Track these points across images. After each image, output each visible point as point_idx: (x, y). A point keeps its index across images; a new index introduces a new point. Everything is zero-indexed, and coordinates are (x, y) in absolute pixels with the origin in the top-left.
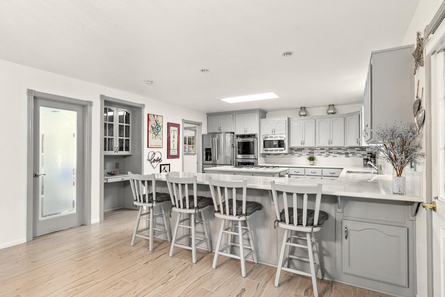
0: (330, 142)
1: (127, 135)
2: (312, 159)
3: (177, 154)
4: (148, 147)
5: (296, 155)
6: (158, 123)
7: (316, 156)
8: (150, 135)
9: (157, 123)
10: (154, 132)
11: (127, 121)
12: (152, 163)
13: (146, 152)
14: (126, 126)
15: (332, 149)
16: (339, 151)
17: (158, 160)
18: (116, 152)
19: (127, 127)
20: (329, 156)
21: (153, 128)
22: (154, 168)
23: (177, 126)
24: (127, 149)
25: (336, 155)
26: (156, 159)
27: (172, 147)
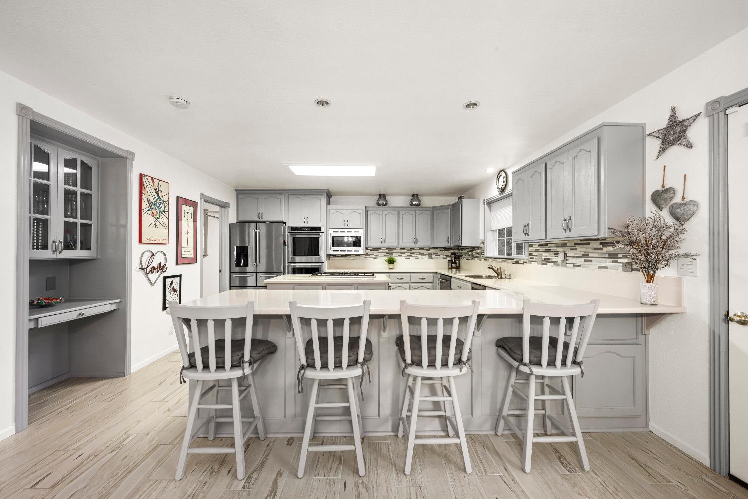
0: (416, 241)
1: (86, 214)
2: (391, 262)
3: (192, 256)
4: (140, 241)
5: (371, 256)
6: (160, 195)
7: (395, 256)
8: (145, 217)
9: (158, 195)
10: (153, 213)
11: (87, 184)
12: (149, 275)
13: (136, 253)
14: (82, 194)
15: (414, 249)
16: (421, 251)
17: (159, 268)
18: (57, 253)
19: (86, 197)
20: (411, 258)
21: (150, 204)
22: (152, 284)
23: (194, 204)
24: (86, 246)
25: (419, 256)
26: (156, 267)
27: (184, 243)
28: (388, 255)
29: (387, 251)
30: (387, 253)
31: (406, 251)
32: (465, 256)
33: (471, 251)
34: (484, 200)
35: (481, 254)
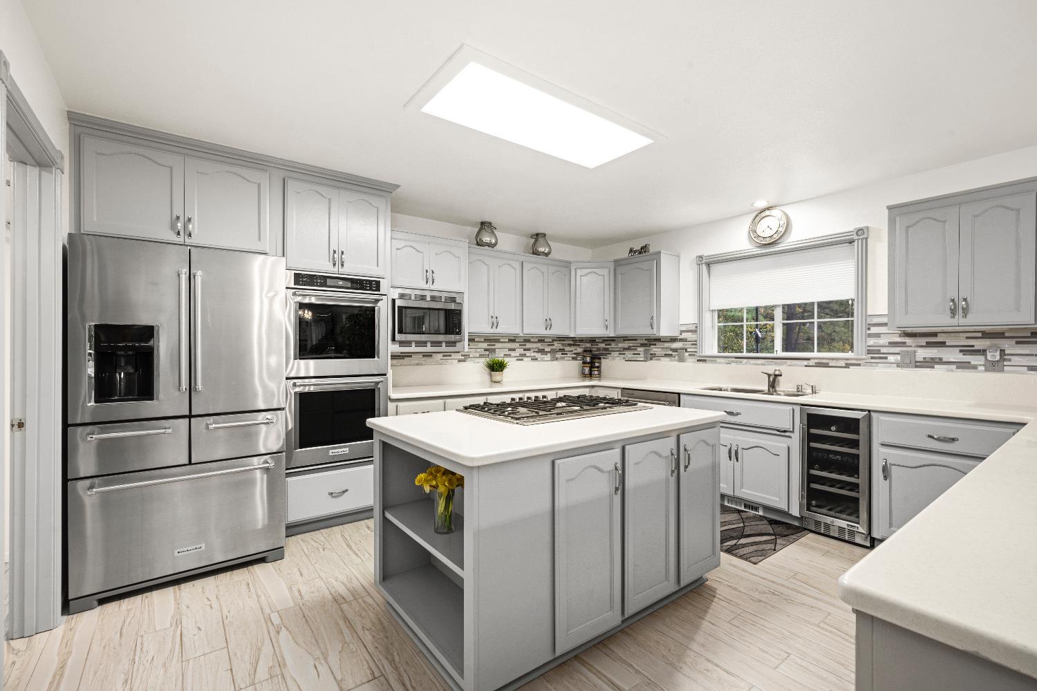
0: (549, 325)
2: (496, 367)
16: (542, 346)
20: (525, 359)
25: (537, 355)
28: (487, 353)
29: (485, 345)
30: (486, 350)
31: (518, 345)
32: (620, 354)
33: (642, 345)
34: (701, 257)
35: (686, 350)
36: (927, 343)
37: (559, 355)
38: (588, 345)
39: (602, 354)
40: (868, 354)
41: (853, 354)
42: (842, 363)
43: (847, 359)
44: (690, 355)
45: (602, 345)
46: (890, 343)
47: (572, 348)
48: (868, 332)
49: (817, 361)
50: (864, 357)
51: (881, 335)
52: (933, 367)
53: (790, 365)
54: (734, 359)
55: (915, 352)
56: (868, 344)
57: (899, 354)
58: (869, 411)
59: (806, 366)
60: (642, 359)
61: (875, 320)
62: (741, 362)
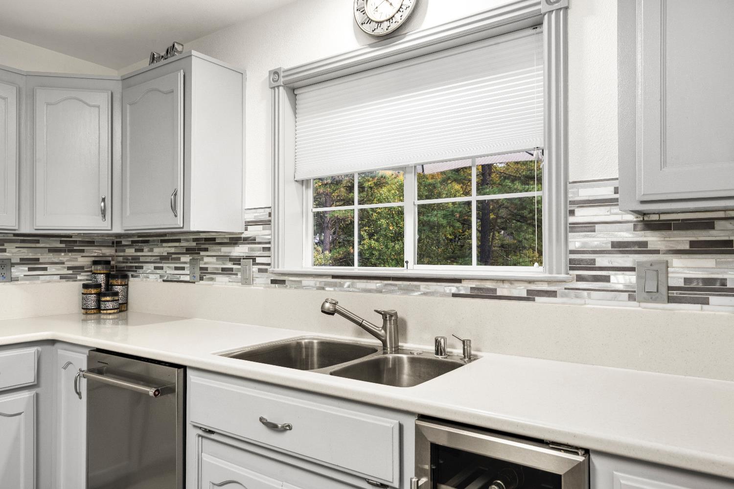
32: (156, 268)
33: (189, 251)
34: (276, 73)
35: (254, 260)
36: (692, 244)
37: (19, 271)
38: (108, 251)
39: (130, 269)
40: (572, 269)
41: (541, 268)
42: (521, 290)
43: (530, 282)
44: (260, 271)
45: (130, 252)
46: (614, 244)
47: (63, 257)
48: (571, 219)
49: (473, 284)
50: (563, 276)
51: (597, 227)
52: (706, 302)
53: (425, 294)
54: (330, 280)
55: (667, 265)
56: (571, 247)
57: (632, 269)
58: (587, 452)
59: (454, 295)
60: (187, 278)
61: (585, 193)
62: (342, 285)
